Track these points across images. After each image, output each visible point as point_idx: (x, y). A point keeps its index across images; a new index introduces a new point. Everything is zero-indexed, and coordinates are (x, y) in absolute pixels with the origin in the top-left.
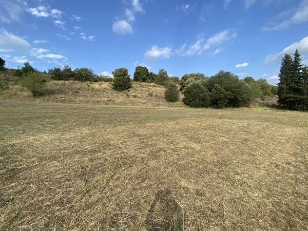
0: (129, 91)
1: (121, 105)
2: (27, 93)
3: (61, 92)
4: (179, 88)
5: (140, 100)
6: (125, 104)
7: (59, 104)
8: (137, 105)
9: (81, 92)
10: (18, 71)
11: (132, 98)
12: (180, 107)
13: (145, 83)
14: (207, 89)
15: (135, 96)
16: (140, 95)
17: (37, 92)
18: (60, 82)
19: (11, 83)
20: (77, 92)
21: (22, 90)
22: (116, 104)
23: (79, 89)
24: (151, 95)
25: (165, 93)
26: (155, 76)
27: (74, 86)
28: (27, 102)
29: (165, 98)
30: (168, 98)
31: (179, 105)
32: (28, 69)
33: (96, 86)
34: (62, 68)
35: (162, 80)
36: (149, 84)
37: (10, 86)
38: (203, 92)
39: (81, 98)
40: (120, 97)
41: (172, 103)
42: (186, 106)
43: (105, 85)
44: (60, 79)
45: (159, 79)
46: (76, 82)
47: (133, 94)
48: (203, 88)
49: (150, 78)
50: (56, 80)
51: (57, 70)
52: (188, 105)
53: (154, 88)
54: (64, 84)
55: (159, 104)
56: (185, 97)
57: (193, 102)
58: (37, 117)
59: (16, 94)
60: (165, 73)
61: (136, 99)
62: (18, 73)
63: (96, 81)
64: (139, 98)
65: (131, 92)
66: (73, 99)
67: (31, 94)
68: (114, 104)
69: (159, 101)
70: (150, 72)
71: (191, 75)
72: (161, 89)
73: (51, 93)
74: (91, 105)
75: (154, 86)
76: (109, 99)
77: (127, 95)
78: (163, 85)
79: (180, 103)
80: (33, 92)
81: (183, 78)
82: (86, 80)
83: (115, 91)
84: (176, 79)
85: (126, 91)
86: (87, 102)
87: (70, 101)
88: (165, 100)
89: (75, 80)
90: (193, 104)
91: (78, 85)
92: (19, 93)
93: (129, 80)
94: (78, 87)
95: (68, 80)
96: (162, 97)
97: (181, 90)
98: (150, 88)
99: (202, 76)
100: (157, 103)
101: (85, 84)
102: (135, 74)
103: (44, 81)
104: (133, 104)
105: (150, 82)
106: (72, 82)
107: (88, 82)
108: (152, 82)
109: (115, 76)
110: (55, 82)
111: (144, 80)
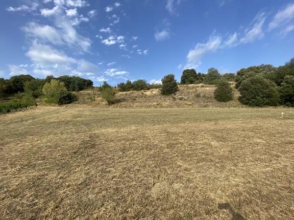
0: (175, 95)
1: (167, 107)
2: (105, 103)
3: (124, 100)
4: (234, 85)
5: (186, 102)
6: (172, 107)
7: (123, 109)
8: (183, 107)
9: (137, 99)
10: (100, 88)
11: (178, 101)
12: (235, 107)
13: (192, 85)
14: (274, 83)
15: (181, 99)
16: (186, 98)
17: (110, 101)
18: (124, 93)
19: (96, 96)
20: (135, 99)
21: (102, 101)
22: (164, 107)
23: (136, 97)
24: (198, 96)
25: (215, 93)
26: (204, 76)
27: (133, 95)
28: (105, 109)
29: (216, 98)
30: (218, 98)
31: (234, 105)
32: (106, 86)
33: (148, 93)
34: (125, 83)
35: (212, 79)
36: (197, 85)
37: (96, 99)
38: (267, 86)
39: (137, 104)
40: (167, 101)
41: (224, 103)
42: (244, 106)
43: (155, 91)
44: (124, 91)
45: (208, 79)
46: (135, 91)
47: (179, 97)
48: (267, 81)
49: (198, 79)
50: (121, 91)
51: (122, 84)
52: (246, 104)
53: (203, 88)
54: (127, 94)
55: (208, 105)
56: (241, 96)
57: (253, 100)
58: (109, 119)
59: (99, 104)
60: (216, 71)
61: (182, 102)
62: (100, 89)
63: (148, 89)
64: (185, 100)
65: (178, 95)
66: (132, 105)
67: (107, 103)
68: (162, 107)
69: (208, 102)
70: (197, 73)
71: (249, 68)
72: (211, 89)
73: (119, 101)
74: (143, 109)
75: (203, 86)
76: (158, 103)
77: (174, 98)
78: (213, 84)
79: (235, 102)
80: (108, 101)
81: (239, 74)
82: (141, 89)
83: (163, 96)
84: (230, 77)
85: (173, 95)
86: (141, 107)
87: (130, 107)
88: (214, 100)
89: (133, 90)
90: (253, 102)
91: (136, 93)
92: (100, 103)
93: (175, 84)
94: (135, 96)
95: (129, 91)
96: (211, 97)
97: (237, 87)
98: (198, 88)
99: (269, 67)
100: (205, 104)
101: (140, 93)
102: (182, 78)
103: (114, 93)
104: (179, 106)
105: (198, 83)
106: (132, 92)
107: (143, 91)
108: (200, 83)
109: (163, 83)
110: (121, 93)
111: (192, 82)
